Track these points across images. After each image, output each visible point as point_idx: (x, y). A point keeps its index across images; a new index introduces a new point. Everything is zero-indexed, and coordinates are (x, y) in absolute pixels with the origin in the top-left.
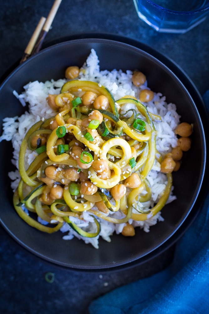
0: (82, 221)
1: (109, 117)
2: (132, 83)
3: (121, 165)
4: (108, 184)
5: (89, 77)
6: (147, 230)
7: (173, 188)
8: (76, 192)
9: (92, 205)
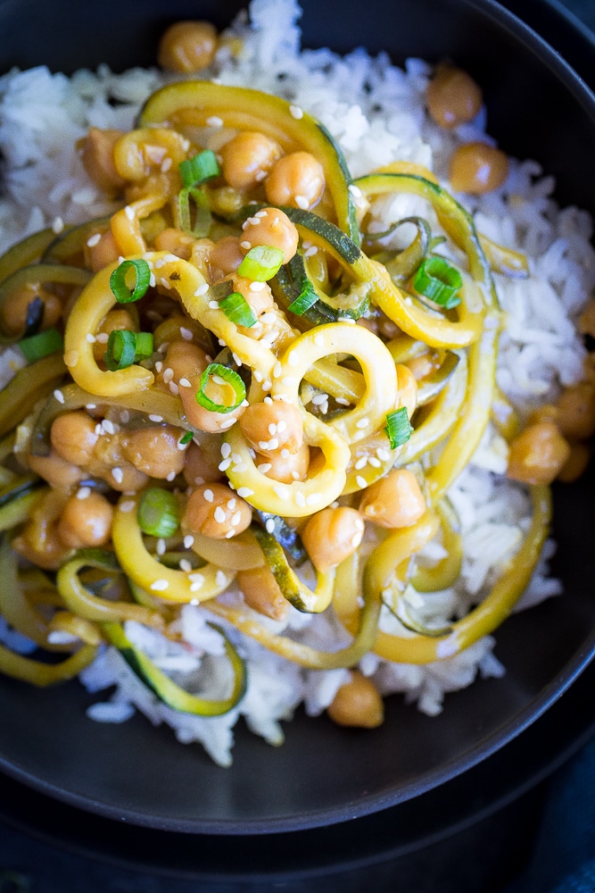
0: (177, 648)
1: (321, 242)
2: (427, 111)
3: (352, 430)
4: (294, 499)
5: (257, 71)
6: (431, 706)
7: (550, 549)
8: (164, 525)
9: (223, 581)
